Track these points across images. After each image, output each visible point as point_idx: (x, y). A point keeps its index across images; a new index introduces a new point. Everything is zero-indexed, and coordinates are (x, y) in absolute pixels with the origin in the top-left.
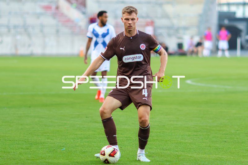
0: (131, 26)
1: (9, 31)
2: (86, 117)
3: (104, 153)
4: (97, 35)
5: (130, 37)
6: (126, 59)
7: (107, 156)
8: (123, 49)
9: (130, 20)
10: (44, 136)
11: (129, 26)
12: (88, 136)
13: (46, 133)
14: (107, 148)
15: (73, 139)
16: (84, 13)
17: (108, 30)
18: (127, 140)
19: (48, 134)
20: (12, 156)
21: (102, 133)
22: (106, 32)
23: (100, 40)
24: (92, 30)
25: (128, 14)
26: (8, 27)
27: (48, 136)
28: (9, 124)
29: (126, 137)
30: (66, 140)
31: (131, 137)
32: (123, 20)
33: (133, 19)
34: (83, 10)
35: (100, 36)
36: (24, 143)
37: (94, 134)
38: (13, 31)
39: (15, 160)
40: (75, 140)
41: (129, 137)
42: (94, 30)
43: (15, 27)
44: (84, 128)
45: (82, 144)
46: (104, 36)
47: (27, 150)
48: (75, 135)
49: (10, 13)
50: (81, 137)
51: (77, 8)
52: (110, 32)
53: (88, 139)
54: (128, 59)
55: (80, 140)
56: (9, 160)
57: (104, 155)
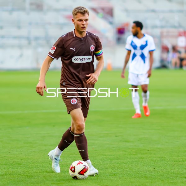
0: (85, 27)
1: (30, 43)
2: (116, 136)
3: (74, 170)
4: (135, 47)
5: (81, 38)
6: (76, 60)
7: (76, 174)
8: (74, 49)
9: (84, 21)
10: (70, 158)
11: (83, 27)
12: (119, 157)
13: (72, 154)
14: (77, 165)
15: (102, 160)
16: (111, 23)
17: (147, 42)
18: (160, 160)
19: (75, 156)
20: (36, 180)
21: (134, 153)
22: (144, 44)
23: (138, 52)
24: (130, 42)
25: (82, 15)
26: (28, 39)
27: (75, 157)
28: (32, 145)
29: (160, 157)
30: (94, 161)
31: (165, 157)
32: (75, 21)
33: (86, 20)
34: (110, 19)
35: (138, 48)
36: (48, 166)
37: (125, 155)
38: (34, 43)
39: (39, 184)
40: (104, 161)
41: (163, 157)
42: (132, 42)
43: (37, 39)
44: (114, 147)
45: (112, 165)
46: (142, 47)
47: (52, 174)
48: (103, 156)
49: (30, 24)
50: (111, 158)
51: (104, 18)
52: (148, 43)
53: (118, 160)
54: (77, 59)
55: (109, 161)
56: (32, 184)
57: (74, 171)
